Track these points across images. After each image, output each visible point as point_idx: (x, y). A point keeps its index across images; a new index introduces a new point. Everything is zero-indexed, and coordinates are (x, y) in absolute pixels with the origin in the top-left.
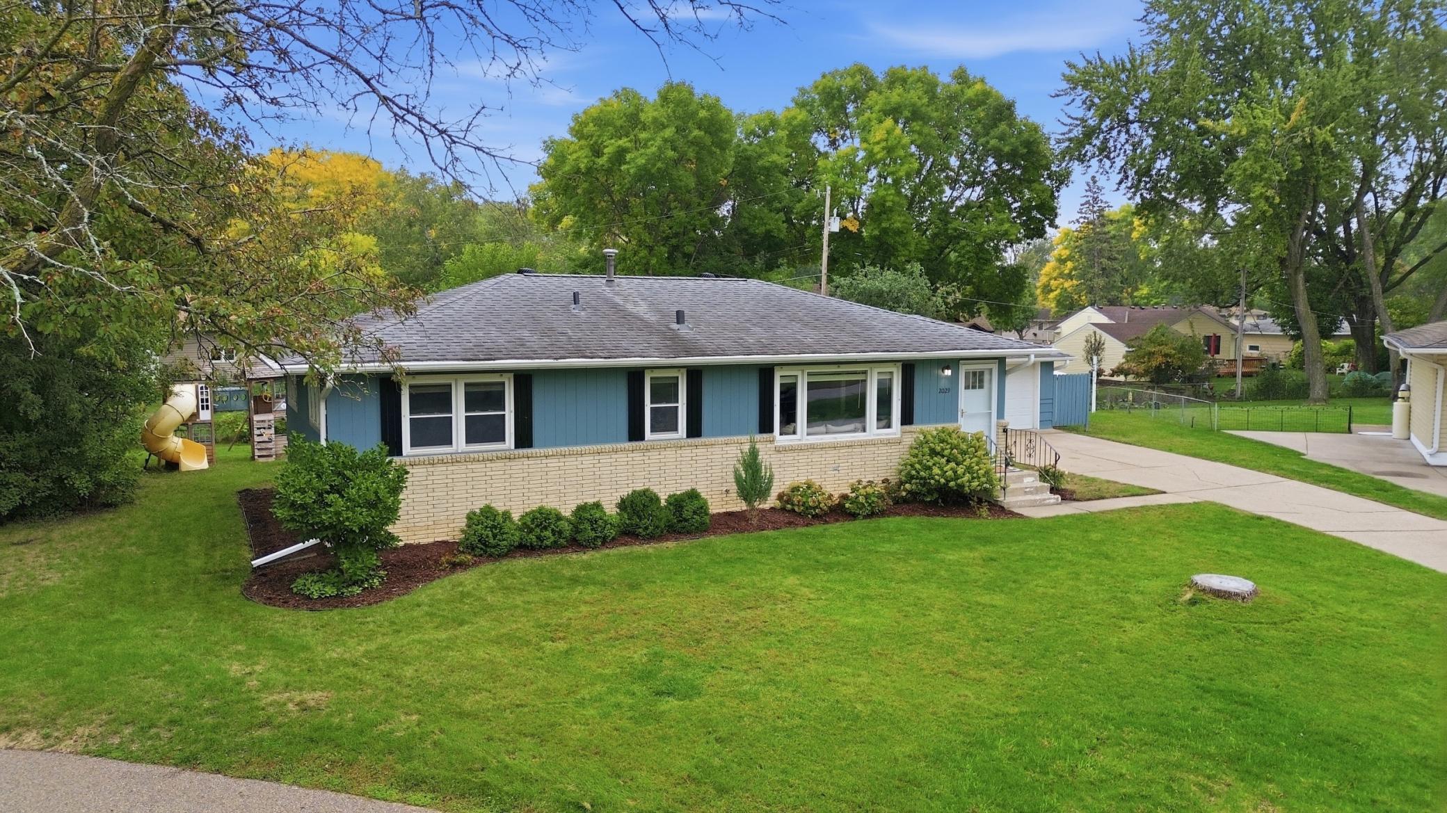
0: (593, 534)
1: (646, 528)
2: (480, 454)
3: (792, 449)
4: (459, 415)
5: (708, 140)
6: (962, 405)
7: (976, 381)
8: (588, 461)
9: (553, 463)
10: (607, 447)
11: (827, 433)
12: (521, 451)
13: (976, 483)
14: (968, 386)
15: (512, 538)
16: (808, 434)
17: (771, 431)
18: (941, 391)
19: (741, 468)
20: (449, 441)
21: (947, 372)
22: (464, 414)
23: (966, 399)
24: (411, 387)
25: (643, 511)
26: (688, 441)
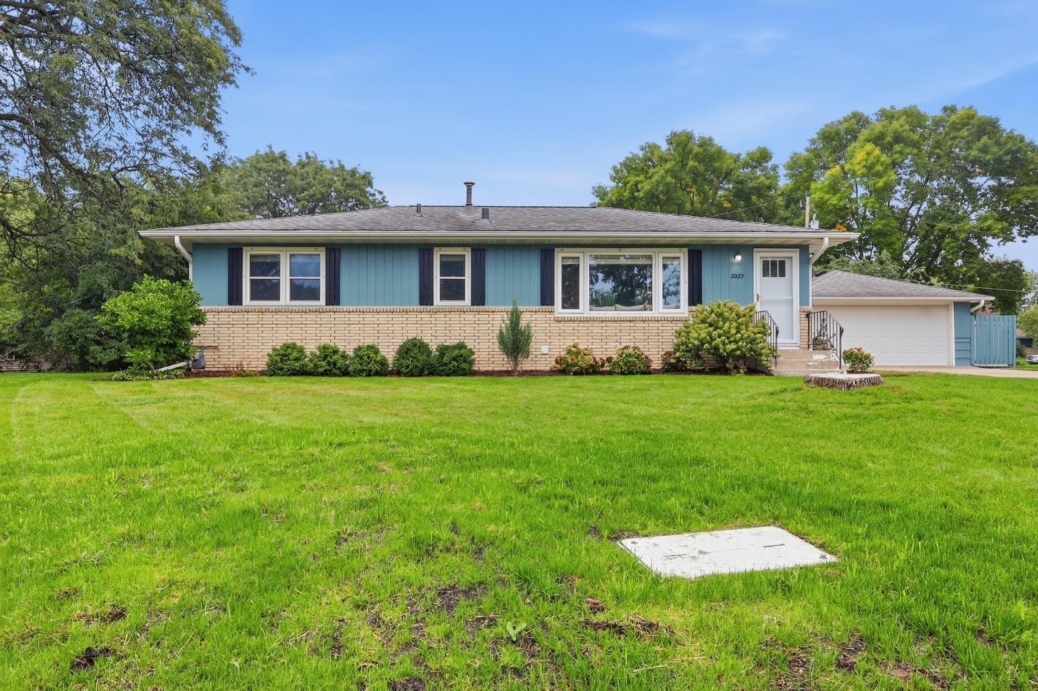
0: (359, 367)
1: (407, 367)
3: (571, 320)
4: (285, 280)
5: (702, 168)
6: (757, 290)
7: (775, 269)
9: (354, 317)
12: (329, 307)
13: (733, 346)
14: (765, 274)
15: (298, 364)
16: (590, 310)
17: (553, 304)
18: (735, 276)
19: (503, 325)
20: (277, 297)
21: (739, 258)
22: (289, 278)
23: (762, 285)
24: (252, 256)
25: (406, 353)
26: (472, 307)
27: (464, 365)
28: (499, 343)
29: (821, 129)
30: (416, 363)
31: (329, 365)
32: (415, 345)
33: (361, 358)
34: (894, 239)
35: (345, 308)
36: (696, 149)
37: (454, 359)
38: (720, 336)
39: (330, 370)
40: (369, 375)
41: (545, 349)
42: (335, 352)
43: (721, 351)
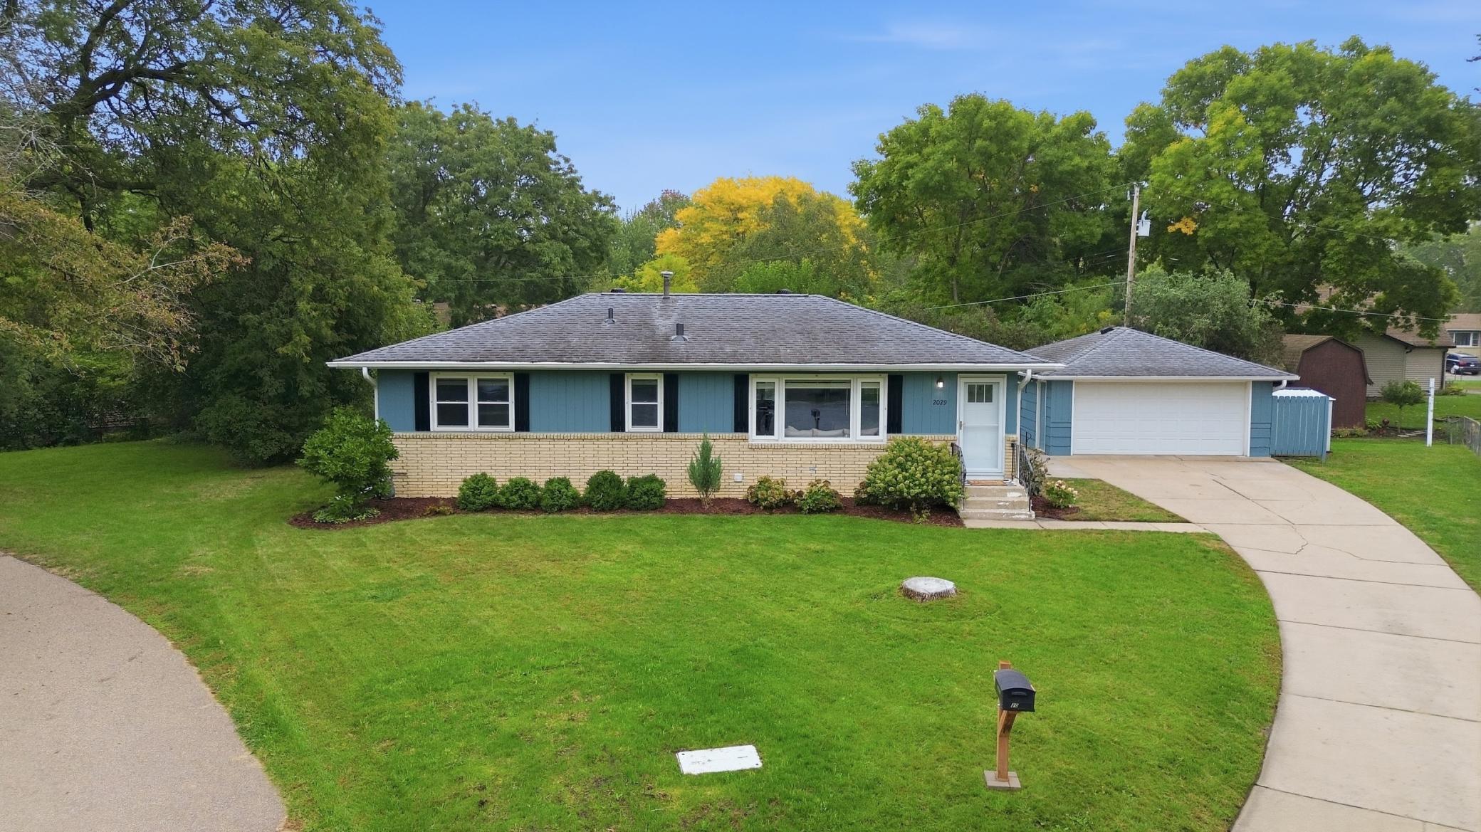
0: (551, 502)
1: (598, 502)
2: (487, 434)
3: (765, 448)
4: (473, 404)
6: (960, 417)
7: (980, 394)
8: (574, 445)
9: (544, 444)
10: (590, 435)
11: (813, 436)
12: (518, 434)
13: (917, 490)
14: (971, 399)
15: (489, 499)
16: (786, 436)
17: (747, 431)
18: (936, 402)
19: (694, 459)
20: (465, 422)
21: (941, 385)
22: (477, 403)
23: (967, 411)
24: (438, 380)
25: (597, 488)
26: (664, 434)
27: (655, 500)
28: (690, 476)
29: (1179, 71)
30: (606, 498)
31: (521, 499)
32: (606, 479)
33: (553, 492)
34: (1258, 240)
35: (535, 435)
36: (987, 123)
37: (645, 494)
38: (905, 478)
39: (522, 505)
40: (560, 510)
41: (738, 477)
42: (527, 485)
43: (905, 494)
